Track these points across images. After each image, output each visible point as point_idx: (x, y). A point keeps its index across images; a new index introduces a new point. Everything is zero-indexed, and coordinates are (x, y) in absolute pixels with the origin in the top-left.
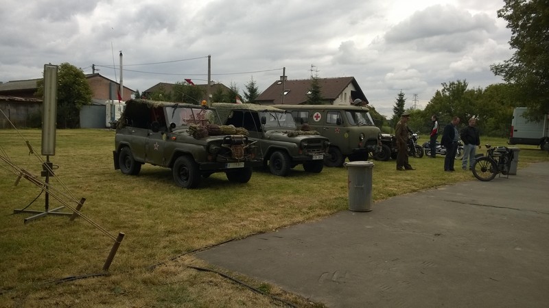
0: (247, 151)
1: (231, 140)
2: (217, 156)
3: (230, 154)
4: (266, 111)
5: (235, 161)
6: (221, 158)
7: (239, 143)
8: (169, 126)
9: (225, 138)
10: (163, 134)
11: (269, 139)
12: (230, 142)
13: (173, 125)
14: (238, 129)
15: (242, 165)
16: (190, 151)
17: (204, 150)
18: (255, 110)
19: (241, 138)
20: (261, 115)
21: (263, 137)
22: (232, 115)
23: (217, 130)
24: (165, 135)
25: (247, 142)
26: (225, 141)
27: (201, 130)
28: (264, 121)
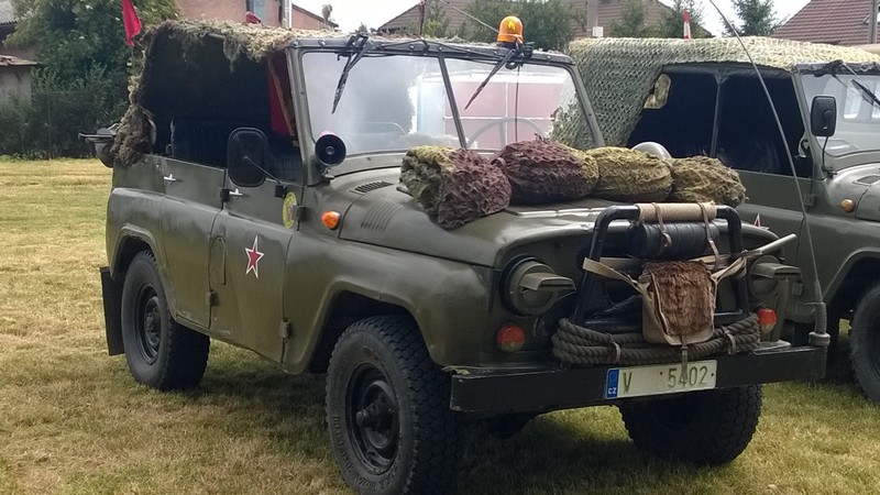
0: (737, 293)
1: (637, 231)
2: (554, 327)
3: (634, 316)
4: (835, 68)
5: (665, 356)
6: (577, 339)
7: (688, 249)
8: (309, 150)
9: (604, 221)
10: (281, 193)
11: (852, 212)
12: (636, 246)
13: (332, 149)
14: (686, 165)
15: (704, 377)
16: (405, 298)
17: (481, 291)
18: (779, 62)
19: (699, 218)
20: (809, 92)
21: (819, 204)
22: (663, 93)
23: (561, 174)
24: (292, 200)
25: (735, 240)
26: (602, 241)
27: (466, 177)
28: (825, 119)
